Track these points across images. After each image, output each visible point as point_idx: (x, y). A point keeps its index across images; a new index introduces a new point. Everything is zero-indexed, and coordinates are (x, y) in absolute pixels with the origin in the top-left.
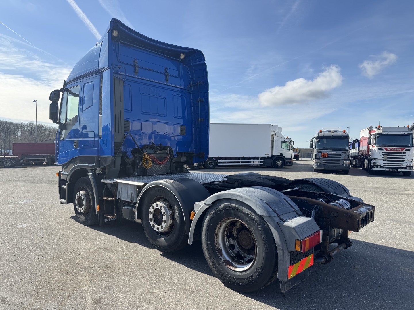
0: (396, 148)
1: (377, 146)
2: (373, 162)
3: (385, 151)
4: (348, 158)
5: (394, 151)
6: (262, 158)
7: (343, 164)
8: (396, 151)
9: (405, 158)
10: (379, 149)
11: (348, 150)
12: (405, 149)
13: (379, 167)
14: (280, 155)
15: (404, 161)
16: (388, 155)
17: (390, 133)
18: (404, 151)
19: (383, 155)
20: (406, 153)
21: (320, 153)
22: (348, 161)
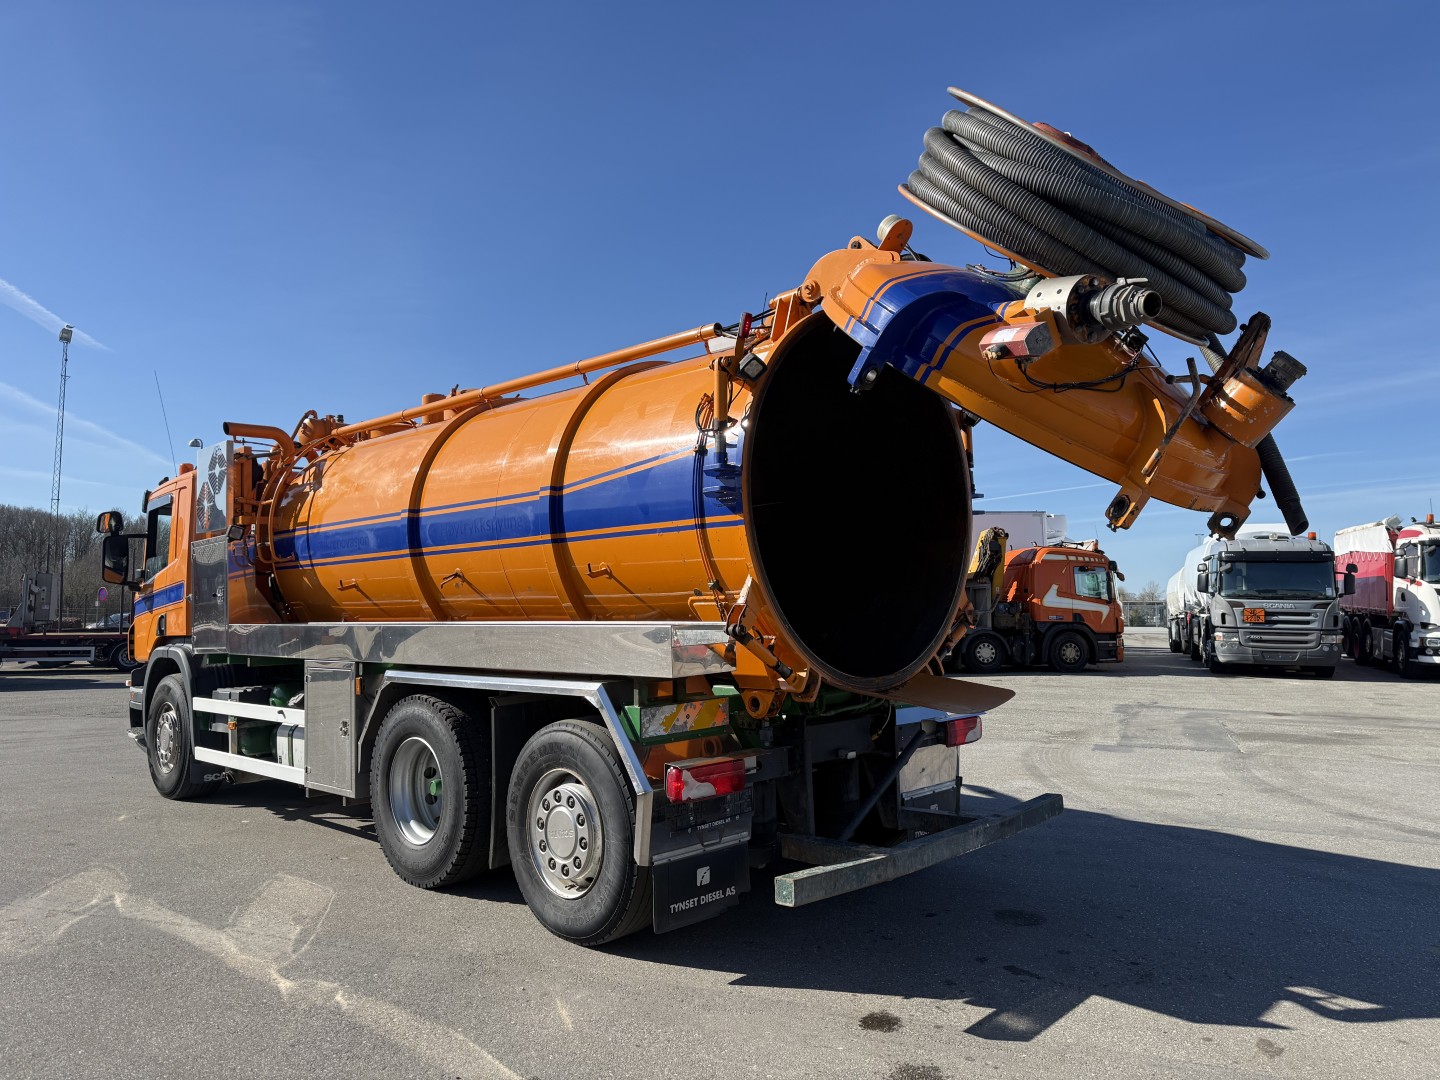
1: (1430, 582)
2: (1418, 634)
4: (1336, 624)
11: (1334, 599)
21: (1237, 610)
22: (1336, 635)
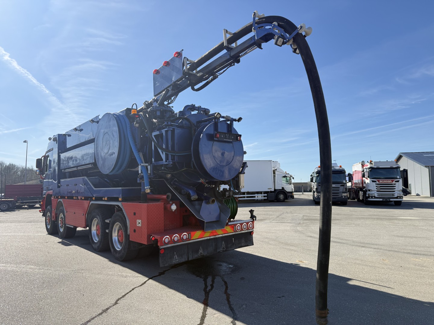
0: (387, 180)
1: (370, 179)
2: (368, 193)
3: (378, 183)
5: (385, 182)
6: (265, 193)
7: (342, 196)
8: (387, 182)
10: (373, 181)
11: (346, 183)
12: (394, 181)
13: (373, 197)
14: (281, 189)
15: (394, 191)
16: (381, 187)
17: (380, 167)
19: (376, 186)
22: (346, 193)
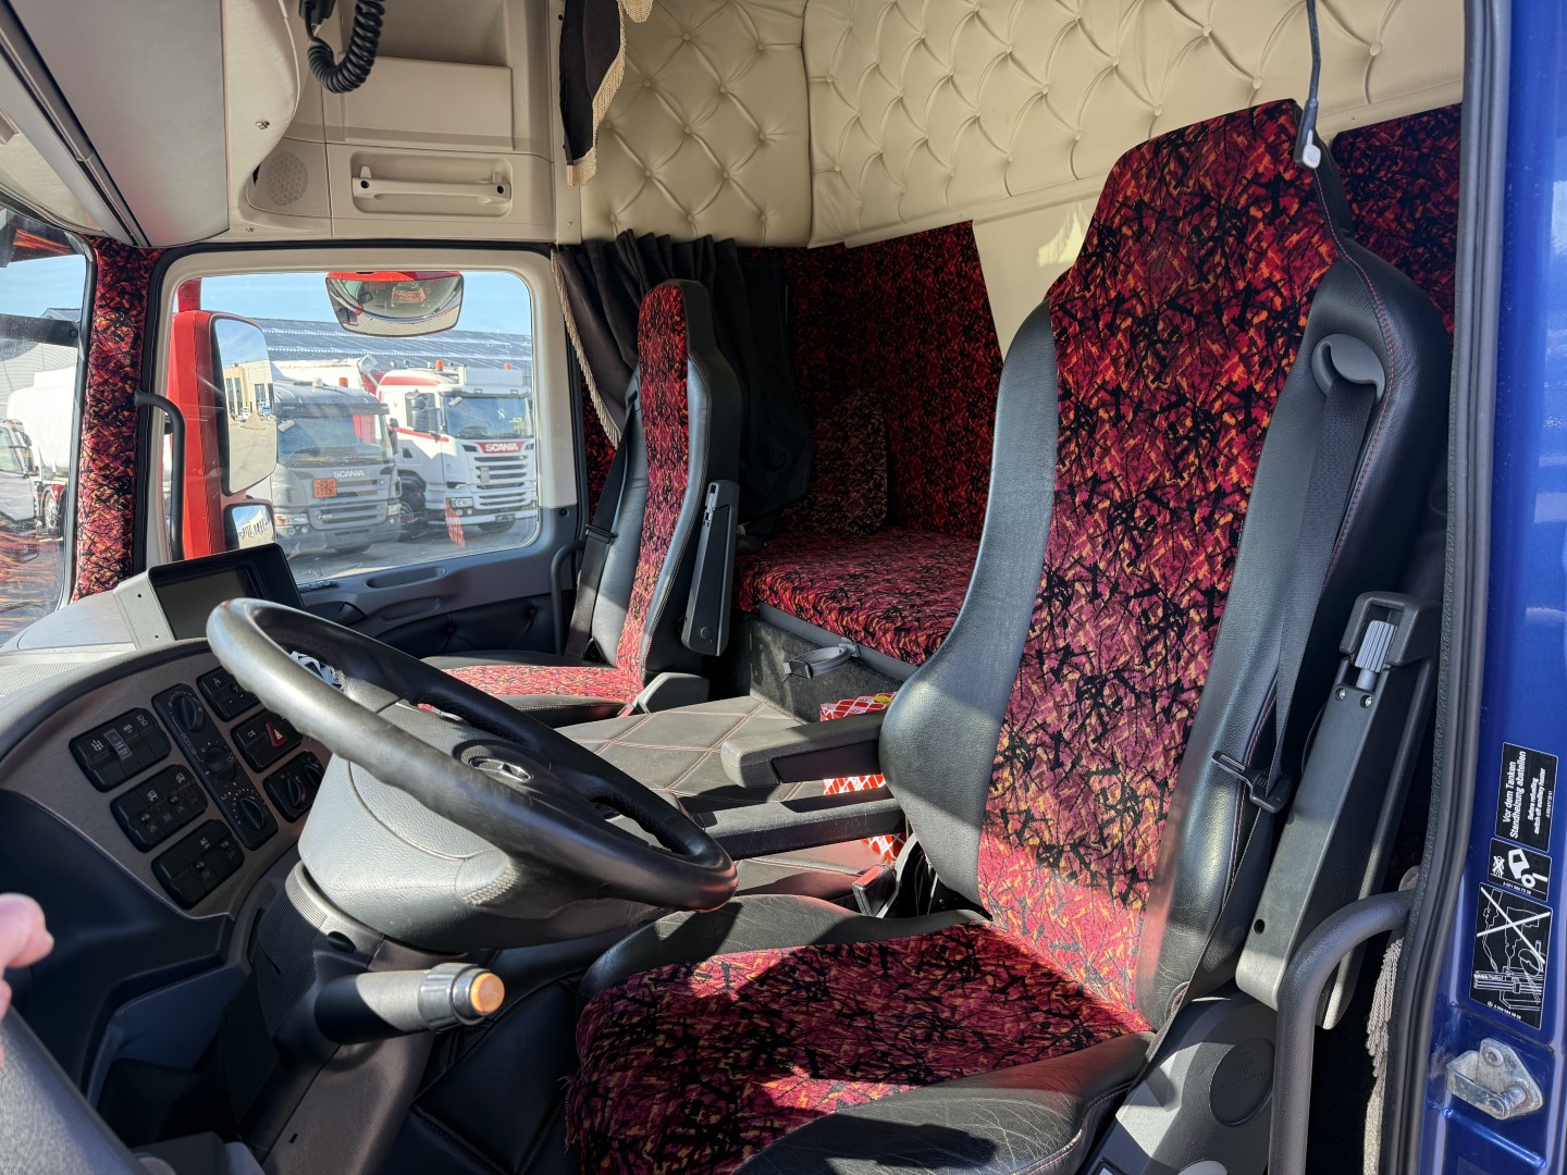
0: (507, 443)
2: (437, 494)
3: (481, 454)
4: (397, 491)
5: (501, 451)
7: (388, 517)
8: (507, 451)
9: (524, 474)
10: (469, 449)
12: (524, 446)
13: (470, 512)
15: (521, 484)
16: (492, 468)
17: (487, 391)
18: (523, 452)
19: (478, 468)
20: (525, 457)
21: (307, 483)
22: (398, 504)
